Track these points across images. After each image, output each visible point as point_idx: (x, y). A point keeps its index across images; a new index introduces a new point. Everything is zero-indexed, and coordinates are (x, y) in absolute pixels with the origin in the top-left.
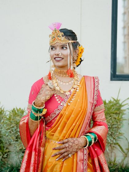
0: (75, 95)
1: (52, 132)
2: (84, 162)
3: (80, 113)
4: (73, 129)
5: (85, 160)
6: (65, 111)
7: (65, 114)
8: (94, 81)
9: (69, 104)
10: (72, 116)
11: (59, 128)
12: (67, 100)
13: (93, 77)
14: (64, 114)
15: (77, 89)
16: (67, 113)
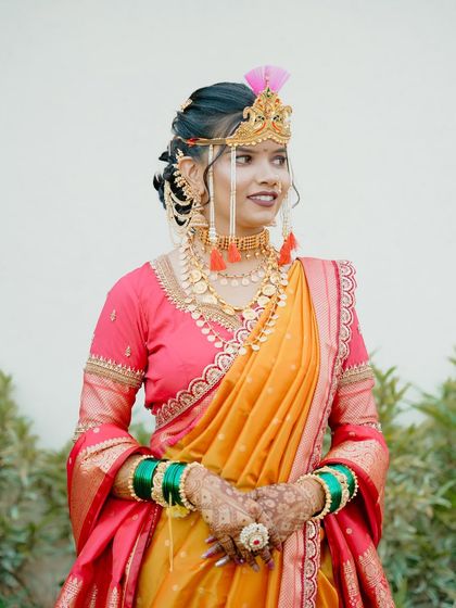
0: (274, 317)
1: (195, 450)
2: (307, 568)
3: (297, 382)
4: (272, 442)
5: (311, 559)
6: (242, 371)
7: (243, 382)
8: (338, 276)
9: (255, 348)
10: (268, 389)
11: (220, 436)
12: (245, 337)
13: (334, 262)
14: (240, 381)
15: (279, 300)
16: (248, 380)
